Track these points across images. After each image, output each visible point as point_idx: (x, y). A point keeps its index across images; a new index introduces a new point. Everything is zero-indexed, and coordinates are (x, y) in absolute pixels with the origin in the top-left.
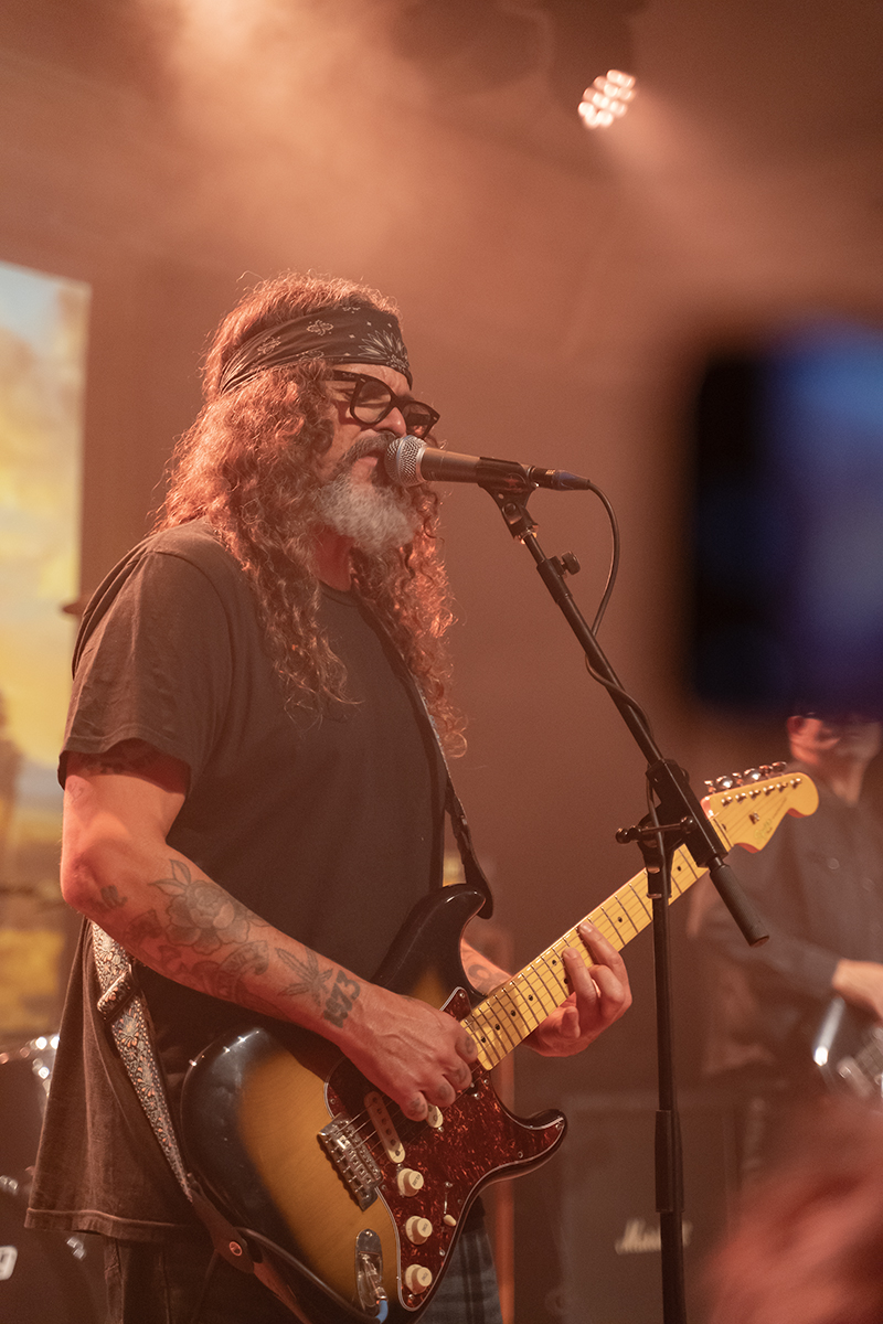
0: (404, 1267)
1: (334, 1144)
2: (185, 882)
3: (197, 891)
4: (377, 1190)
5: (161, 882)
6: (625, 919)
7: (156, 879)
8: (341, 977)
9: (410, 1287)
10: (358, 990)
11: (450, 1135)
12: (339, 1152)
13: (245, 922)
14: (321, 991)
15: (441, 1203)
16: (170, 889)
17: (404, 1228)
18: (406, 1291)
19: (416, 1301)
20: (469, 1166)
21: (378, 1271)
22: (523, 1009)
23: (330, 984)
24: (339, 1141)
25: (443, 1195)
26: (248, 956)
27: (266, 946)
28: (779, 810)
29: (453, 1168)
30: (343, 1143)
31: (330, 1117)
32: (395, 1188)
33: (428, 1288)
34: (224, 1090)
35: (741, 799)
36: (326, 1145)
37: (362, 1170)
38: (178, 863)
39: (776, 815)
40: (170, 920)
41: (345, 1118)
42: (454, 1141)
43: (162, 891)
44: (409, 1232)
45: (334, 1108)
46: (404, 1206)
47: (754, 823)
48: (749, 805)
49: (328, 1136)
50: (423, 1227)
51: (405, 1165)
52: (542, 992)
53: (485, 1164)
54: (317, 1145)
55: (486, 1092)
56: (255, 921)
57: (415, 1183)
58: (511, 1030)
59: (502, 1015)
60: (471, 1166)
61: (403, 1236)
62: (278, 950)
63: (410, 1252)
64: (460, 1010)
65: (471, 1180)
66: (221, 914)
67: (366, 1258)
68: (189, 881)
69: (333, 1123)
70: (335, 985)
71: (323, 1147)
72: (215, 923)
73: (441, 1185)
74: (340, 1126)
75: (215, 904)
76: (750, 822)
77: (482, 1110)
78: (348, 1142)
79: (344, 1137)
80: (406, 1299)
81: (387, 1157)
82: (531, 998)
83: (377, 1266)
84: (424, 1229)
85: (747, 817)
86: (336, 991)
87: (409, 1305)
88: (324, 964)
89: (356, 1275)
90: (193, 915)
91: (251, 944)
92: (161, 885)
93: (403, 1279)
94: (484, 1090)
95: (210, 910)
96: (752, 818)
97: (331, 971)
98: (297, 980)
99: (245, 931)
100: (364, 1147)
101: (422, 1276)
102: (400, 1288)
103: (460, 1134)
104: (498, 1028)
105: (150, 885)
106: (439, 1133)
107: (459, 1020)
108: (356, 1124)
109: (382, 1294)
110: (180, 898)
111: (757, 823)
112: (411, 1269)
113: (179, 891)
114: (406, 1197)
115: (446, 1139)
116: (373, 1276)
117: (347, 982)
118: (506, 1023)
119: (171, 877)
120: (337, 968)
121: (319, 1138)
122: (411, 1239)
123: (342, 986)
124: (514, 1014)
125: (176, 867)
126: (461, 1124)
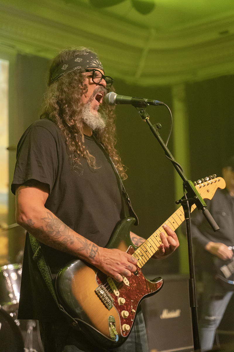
0: (122, 325)
1: (99, 292)
2: (51, 218)
3: (54, 221)
4: (112, 304)
5: (44, 218)
6: (175, 222)
7: (43, 217)
8: (93, 246)
9: (124, 330)
10: (98, 249)
11: (132, 287)
12: (101, 294)
13: (67, 230)
14: (88, 250)
15: (131, 306)
16: (47, 220)
17: (121, 314)
18: (123, 332)
19: (126, 335)
20: (137, 295)
21: (115, 327)
22: (149, 250)
23: (90, 247)
24: (101, 292)
25: (131, 304)
26: (69, 239)
27: (73, 236)
28: (215, 188)
29: (133, 296)
30: (102, 292)
31: (98, 285)
32: (117, 303)
33: (129, 330)
34: (67, 280)
35: (204, 186)
36: (97, 293)
37: (108, 299)
38: (49, 213)
39: (214, 189)
40: (47, 229)
41: (102, 285)
42: (133, 289)
43: (45, 221)
44: (122, 315)
45: (99, 283)
46: (120, 308)
47: (208, 192)
48: (207, 187)
49: (98, 290)
50: (126, 313)
51: (120, 297)
52: (153, 245)
53: (142, 294)
54: (95, 293)
55: (141, 274)
56: (70, 229)
57: (123, 301)
58: (146, 256)
59: (143, 252)
60: (138, 295)
61: (121, 317)
62: (77, 238)
63: (123, 321)
64: (131, 252)
65: (138, 299)
66: (61, 228)
67: (111, 323)
68: (52, 218)
69: (99, 287)
70: (92, 248)
71: (97, 294)
72: (59, 230)
73: (130, 301)
74: (101, 287)
75: (59, 225)
76: (207, 192)
77: (140, 279)
78: (103, 292)
79: (102, 290)
80: (123, 334)
81: (114, 295)
82: (151, 247)
83: (114, 325)
84: (127, 314)
85: (206, 191)
86: (92, 250)
87: (124, 336)
88: (89, 242)
89: (108, 328)
90: (53, 228)
91: (69, 236)
92: (44, 219)
93: (122, 328)
94: (140, 274)
95: (58, 226)
96: (208, 191)
97: (91, 244)
98: (82, 246)
99: (68, 232)
100: (108, 293)
101: (127, 327)
102: (121, 331)
103: (134, 287)
104: (142, 256)
105: (41, 219)
106: (128, 287)
107: (131, 254)
108: (105, 286)
109: (116, 333)
110: (50, 223)
111: (209, 192)
112: (124, 325)
113: (50, 221)
114: (121, 305)
115: (131, 288)
116: (114, 328)
117: (95, 247)
118: (144, 254)
119: (47, 217)
120: (92, 243)
121: (95, 291)
122: (123, 317)
123: (94, 248)
124: (146, 251)
125: (48, 214)
126: (134, 284)
